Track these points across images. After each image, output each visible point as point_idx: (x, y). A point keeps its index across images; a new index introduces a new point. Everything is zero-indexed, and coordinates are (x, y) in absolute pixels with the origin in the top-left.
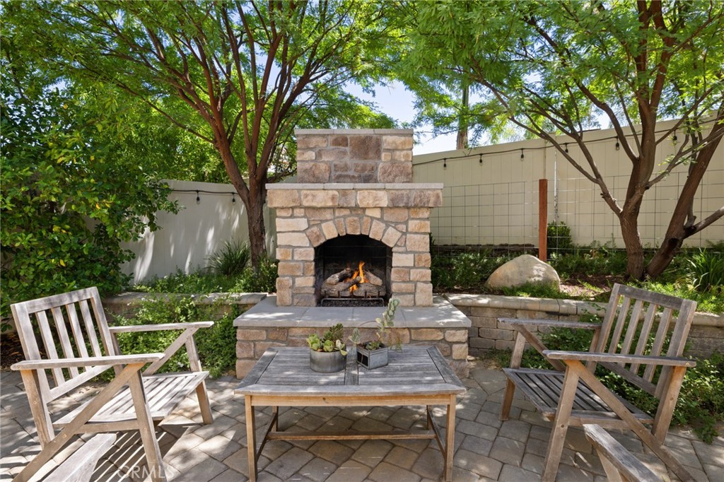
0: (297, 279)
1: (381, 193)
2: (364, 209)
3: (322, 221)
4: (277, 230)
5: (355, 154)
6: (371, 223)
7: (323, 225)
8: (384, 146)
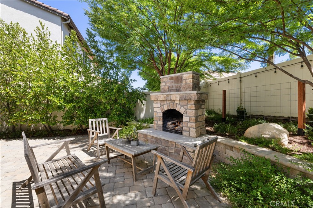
0: (158, 122)
1: (177, 95)
2: (174, 101)
3: (164, 104)
4: (154, 107)
5: (175, 82)
6: (176, 105)
7: (164, 106)
8: (183, 78)
